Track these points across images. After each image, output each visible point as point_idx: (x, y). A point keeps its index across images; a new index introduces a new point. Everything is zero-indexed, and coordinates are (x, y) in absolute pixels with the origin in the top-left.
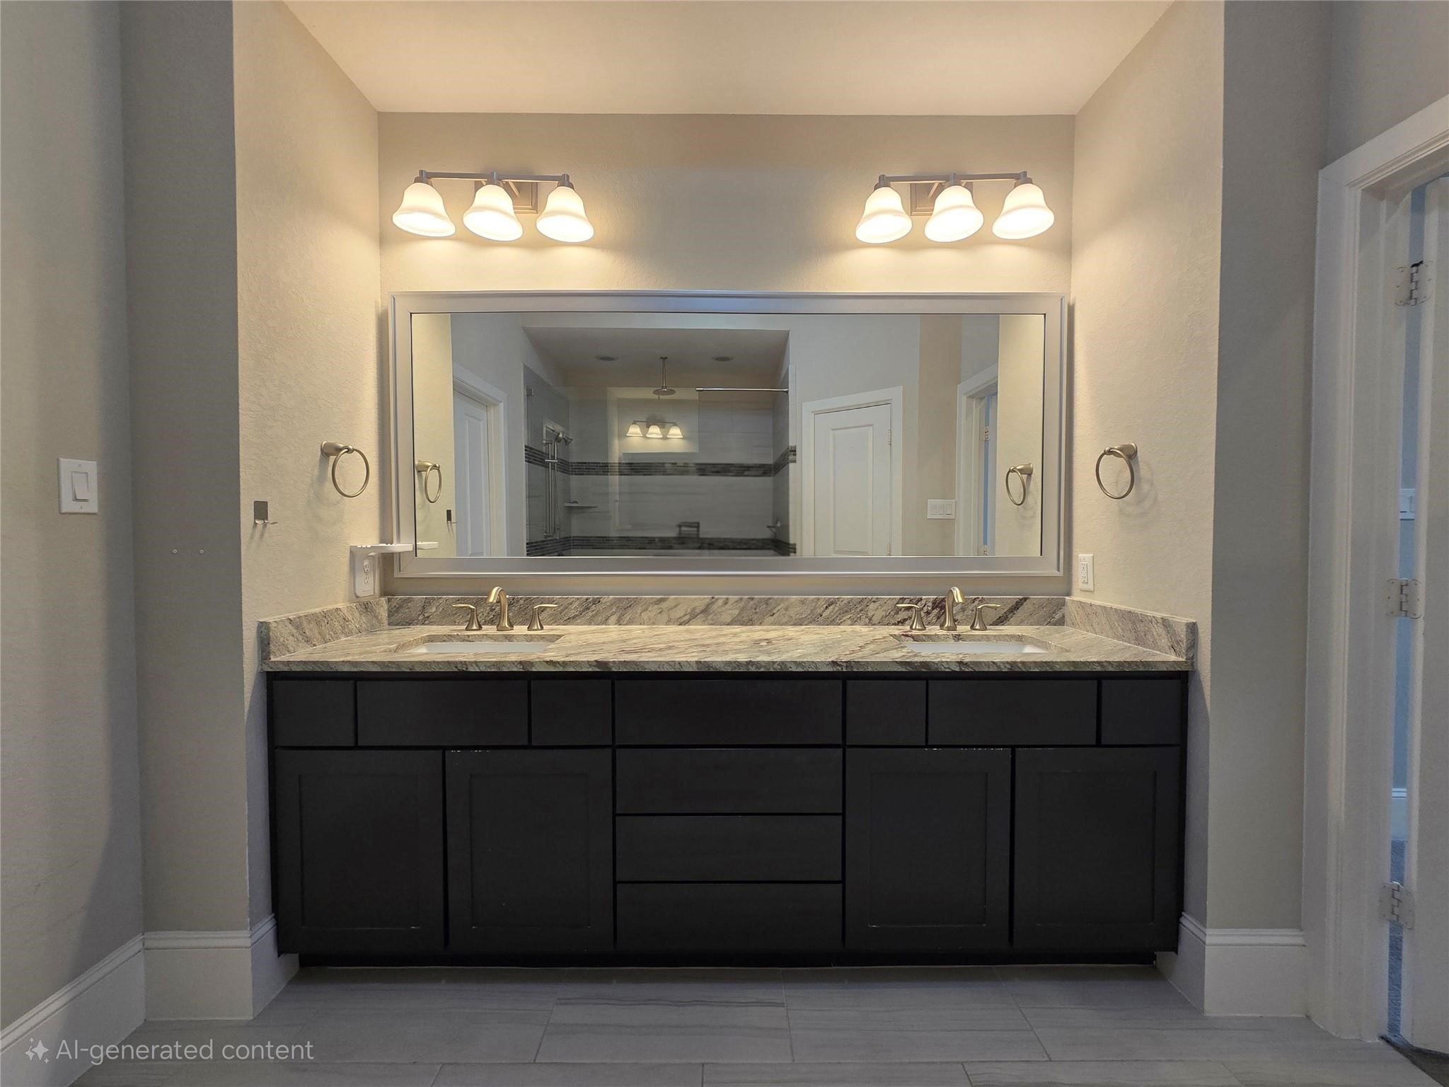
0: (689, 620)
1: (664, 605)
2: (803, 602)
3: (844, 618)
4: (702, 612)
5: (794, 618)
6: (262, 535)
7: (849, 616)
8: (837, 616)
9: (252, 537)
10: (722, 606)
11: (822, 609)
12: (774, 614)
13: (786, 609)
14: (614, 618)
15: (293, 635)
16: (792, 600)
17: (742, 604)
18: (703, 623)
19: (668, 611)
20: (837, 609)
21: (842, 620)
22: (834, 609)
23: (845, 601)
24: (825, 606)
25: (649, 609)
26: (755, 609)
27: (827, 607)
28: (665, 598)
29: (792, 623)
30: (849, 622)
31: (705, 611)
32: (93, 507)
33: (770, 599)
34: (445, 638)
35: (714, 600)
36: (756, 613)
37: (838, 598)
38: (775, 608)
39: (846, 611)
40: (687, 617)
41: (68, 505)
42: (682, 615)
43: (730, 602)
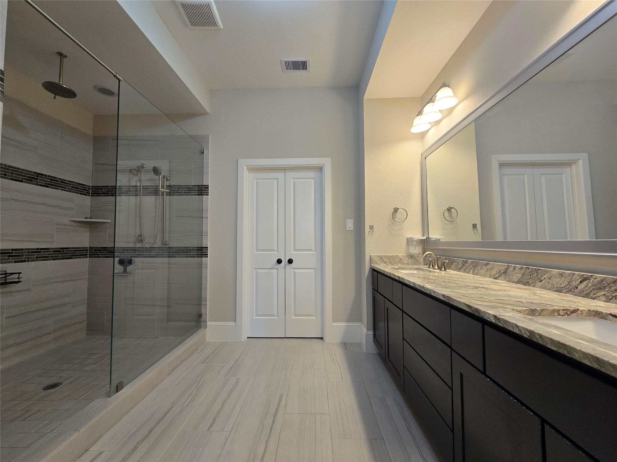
0: (499, 277)
1: (488, 267)
2: (561, 275)
3: (599, 294)
4: (504, 273)
5: (556, 286)
6: (372, 234)
7: (603, 293)
8: (591, 291)
9: (369, 234)
10: (513, 271)
11: (577, 283)
12: (542, 280)
13: (550, 278)
14: (471, 271)
15: (379, 260)
16: (553, 273)
17: (523, 271)
18: (504, 280)
19: (490, 270)
20: (590, 285)
21: (596, 296)
22: (587, 284)
23: (599, 279)
24: (579, 281)
25: (483, 268)
26: (531, 276)
27: (581, 282)
28: (488, 263)
29: (554, 289)
30: (604, 298)
31: (505, 272)
32: (352, 229)
33: (539, 269)
34: (420, 269)
35: (509, 266)
36: (531, 278)
37: (591, 276)
38: (542, 276)
39: (600, 288)
40: (497, 275)
41: (348, 229)
42: (495, 273)
43: (517, 269)
